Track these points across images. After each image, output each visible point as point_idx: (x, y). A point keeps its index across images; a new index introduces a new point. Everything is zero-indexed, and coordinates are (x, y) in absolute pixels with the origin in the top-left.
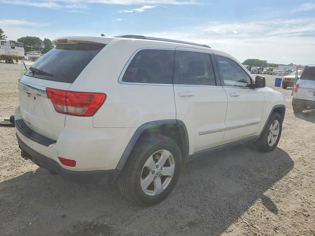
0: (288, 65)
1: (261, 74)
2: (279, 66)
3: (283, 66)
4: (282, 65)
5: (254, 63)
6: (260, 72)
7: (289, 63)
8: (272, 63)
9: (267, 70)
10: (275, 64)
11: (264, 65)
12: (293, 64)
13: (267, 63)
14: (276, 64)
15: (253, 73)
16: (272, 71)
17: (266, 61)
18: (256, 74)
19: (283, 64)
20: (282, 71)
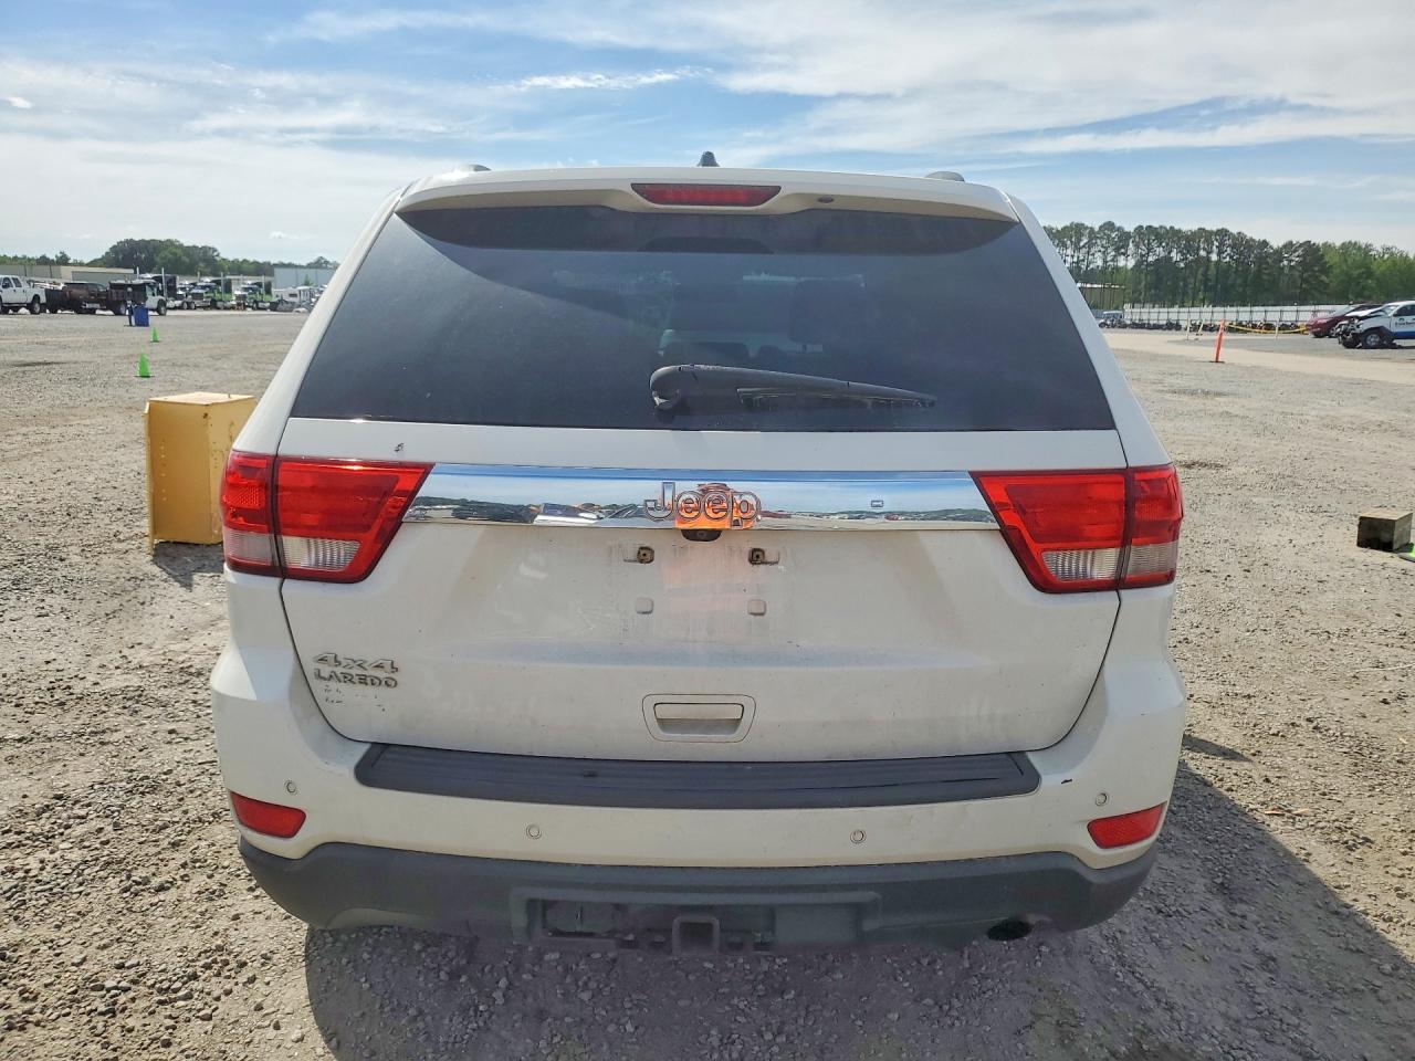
0: (310, 266)
1: (226, 308)
2: (277, 270)
3: (293, 271)
4: (283, 265)
5: (158, 259)
6: (221, 300)
7: (312, 259)
8: (241, 260)
9: (246, 289)
10: (255, 263)
11: (206, 267)
12: (327, 262)
13: (218, 258)
14: (261, 260)
15: (189, 308)
16: (268, 292)
17: (215, 250)
18: (205, 308)
19: (287, 262)
20: (304, 291)
